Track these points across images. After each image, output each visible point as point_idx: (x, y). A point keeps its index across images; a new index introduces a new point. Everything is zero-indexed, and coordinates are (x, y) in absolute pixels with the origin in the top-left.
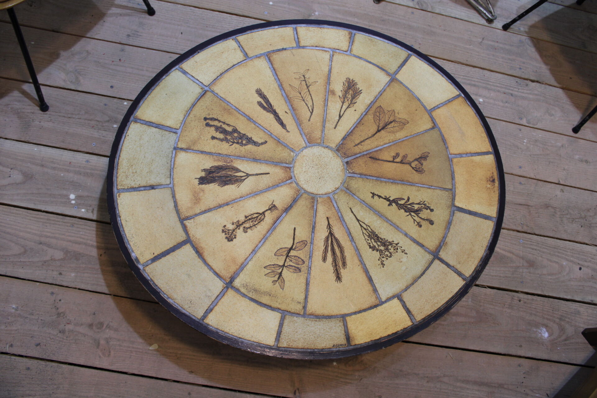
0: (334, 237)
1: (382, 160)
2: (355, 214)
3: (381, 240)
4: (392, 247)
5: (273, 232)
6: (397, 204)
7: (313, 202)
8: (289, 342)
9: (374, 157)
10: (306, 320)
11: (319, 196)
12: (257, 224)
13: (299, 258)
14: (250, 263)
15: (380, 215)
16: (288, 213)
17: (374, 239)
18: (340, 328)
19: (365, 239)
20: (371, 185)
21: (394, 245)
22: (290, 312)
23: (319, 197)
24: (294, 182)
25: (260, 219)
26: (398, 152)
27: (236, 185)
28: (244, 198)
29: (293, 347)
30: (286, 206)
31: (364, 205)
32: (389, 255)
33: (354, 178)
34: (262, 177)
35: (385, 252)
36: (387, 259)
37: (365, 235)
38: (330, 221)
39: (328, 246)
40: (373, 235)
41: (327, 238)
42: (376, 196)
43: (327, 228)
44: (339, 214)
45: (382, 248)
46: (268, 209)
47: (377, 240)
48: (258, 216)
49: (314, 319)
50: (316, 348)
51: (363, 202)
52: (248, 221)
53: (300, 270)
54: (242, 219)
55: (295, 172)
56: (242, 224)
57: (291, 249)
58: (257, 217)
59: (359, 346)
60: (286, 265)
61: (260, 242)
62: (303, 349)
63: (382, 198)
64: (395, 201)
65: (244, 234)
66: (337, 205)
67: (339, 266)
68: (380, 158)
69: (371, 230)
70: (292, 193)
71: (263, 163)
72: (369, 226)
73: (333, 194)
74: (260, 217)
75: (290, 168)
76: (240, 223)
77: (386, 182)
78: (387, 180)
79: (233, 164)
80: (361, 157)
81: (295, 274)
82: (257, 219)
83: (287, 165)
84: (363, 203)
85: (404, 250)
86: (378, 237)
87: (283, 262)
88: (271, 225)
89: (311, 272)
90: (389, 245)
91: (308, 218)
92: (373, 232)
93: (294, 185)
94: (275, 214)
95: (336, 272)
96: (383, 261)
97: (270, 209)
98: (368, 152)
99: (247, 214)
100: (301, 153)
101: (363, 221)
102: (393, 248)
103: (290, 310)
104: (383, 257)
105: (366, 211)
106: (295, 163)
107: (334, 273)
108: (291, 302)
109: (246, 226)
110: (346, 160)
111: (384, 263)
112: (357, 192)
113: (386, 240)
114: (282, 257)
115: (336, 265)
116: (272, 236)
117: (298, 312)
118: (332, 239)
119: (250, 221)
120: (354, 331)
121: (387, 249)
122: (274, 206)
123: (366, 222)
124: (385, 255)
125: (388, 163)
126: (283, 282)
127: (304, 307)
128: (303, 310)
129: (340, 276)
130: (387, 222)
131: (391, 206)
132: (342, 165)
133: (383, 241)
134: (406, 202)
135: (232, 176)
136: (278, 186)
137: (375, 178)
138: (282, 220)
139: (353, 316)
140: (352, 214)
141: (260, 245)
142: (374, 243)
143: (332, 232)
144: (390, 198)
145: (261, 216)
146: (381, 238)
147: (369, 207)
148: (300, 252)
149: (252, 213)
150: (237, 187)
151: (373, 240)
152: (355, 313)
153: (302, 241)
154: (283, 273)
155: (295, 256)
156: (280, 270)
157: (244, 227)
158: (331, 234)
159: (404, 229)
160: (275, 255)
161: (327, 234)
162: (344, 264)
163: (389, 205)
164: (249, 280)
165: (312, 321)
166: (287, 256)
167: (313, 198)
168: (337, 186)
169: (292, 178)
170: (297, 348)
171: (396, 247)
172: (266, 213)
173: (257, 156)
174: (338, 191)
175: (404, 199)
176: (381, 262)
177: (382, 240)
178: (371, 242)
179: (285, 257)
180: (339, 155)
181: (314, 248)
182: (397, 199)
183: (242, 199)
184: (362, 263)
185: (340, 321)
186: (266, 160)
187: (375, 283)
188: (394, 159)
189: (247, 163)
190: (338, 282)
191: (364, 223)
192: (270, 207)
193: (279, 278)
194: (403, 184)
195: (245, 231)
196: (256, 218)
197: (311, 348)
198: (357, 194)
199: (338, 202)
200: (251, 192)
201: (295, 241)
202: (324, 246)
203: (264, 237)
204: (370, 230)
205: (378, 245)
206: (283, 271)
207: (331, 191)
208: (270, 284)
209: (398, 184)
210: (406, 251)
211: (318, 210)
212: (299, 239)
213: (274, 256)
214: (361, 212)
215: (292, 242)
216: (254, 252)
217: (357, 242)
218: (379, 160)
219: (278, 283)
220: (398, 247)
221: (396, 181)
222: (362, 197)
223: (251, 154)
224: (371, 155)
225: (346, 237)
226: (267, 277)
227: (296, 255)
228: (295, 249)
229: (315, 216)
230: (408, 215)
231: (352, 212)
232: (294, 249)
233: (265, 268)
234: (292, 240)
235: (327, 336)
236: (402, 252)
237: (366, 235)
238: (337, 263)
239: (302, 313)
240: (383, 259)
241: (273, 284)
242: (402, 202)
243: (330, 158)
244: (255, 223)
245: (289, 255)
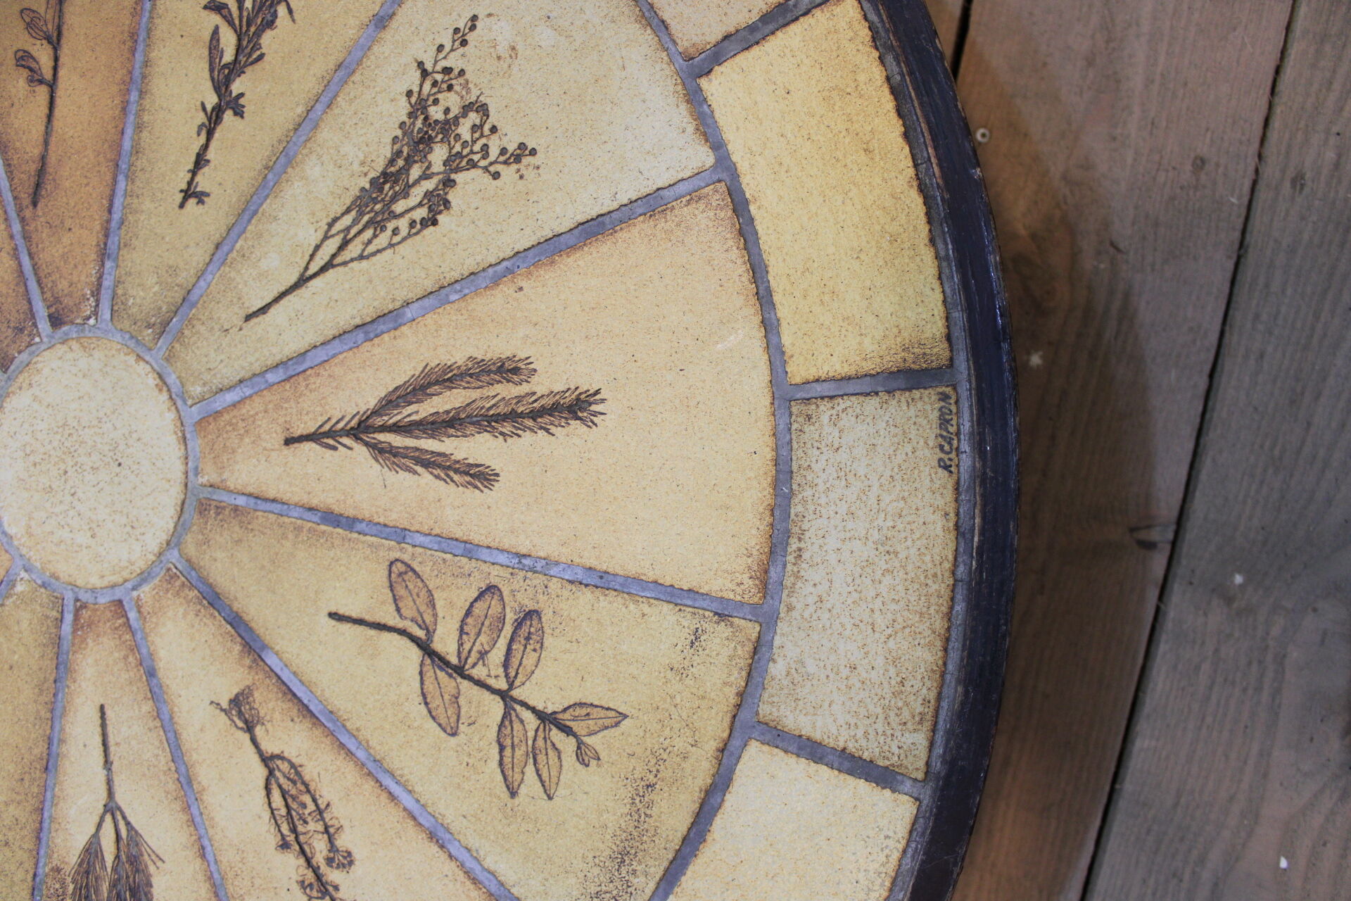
0: (375, 413)
1: (46, 143)
2: (275, 294)
3: (401, 163)
4: (436, 102)
5: (348, 724)
6: (235, 69)
7: (219, 509)
8: (906, 714)
9: (33, 180)
10: (790, 608)
11: (191, 474)
12: (314, 800)
13: (468, 613)
14: (489, 863)
15: (283, 160)
16: (267, 639)
17: (394, 199)
18: (847, 421)
19: (391, 245)
20: (148, 205)
21: (427, 87)
22: (741, 695)
23: (196, 474)
24: (135, 594)
25: (294, 782)
26: (11, 61)
27: (152, 869)
28: (206, 843)
29: (932, 696)
30: (238, 648)
31: (238, 246)
32: (474, 118)
33: (120, 292)
34: (117, 744)
35: (458, 137)
36: (494, 129)
37: (371, 249)
38: (297, 432)
39: (417, 449)
40: (375, 201)
41: (381, 451)
42: (198, 178)
43: (335, 448)
44: (271, 377)
45: (438, 155)
46: (247, 737)
47: (396, 182)
48: (280, 786)
49: (789, 567)
50: (947, 565)
51: (221, 250)
52: (302, 838)
53: (532, 614)
54: (291, 865)
55: (95, 581)
56: (316, 871)
57: (425, 648)
58: (284, 794)
59: (957, 315)
60: (502, 684)
61: (392, 797)
62: (948, 640)
63: (206, 147)
64: (223, 77)
65: (357, 869)
66: (231, 388)
67: (519, 399)
68: (37, 152)
69: (348, 211)
70: (181, 610)
71: (62, 730)
72: (330, 225)
73: (185, 401)
74: (282, 780)
75: (80, 607)
76: (310, 877)
77: (139, 128)
78: (131, 118)
79: (67, 869)
80: (34, 250)
81: (548, 641)
82: (294, 798)
83: (69, 617)
84: (225, 248)
85: (457, 30)
86: (384, 174)
87: (486, 695)
88: (318, 732)
89: (542, 554)
90: (426, 118)
91: (288, 544)
92: (361, 203)
93: (146, 592)
94: (267, 703)
95: (547, 419)
96: (503, 151)
97: (249, 728)
98: (13, 214)
99: (273, 840)
100: (16, 543)
101: (307, 258)
102: (440, 96)
103: (734, 690)
104: (485, 147)
105: (260, 236)
106: (57, 579)
107: (553, 430)
108: (688, 681)
109: (325, 853)
110: (44, 326)
111: (511, 148)
112: (180, 280)
113: (399, 133)
114: (462, 701)
115: (512, 416)
116: (365, 734)
117: (744, 651)
118: (384, 429)
119: (300, 828)
120: (867, 341)
121: (447, 127)
122: (236, 702)
123: (315, 238)
124: (474, 142)
125: (57, 112)
126: (584, 711)
127: (723, 612)
128: (736, 621)
129: (569, 398)
130: (316, 127)
131: (242, 101)
132: (64, 348)
133: (405, 150)
134: (231, 23)
135: (119, 879)
136: (151, 673)
137: (122, 184)
138: (295, 673)
139: (786, 339)
140: (273, 311)
141: (407, 801)
142: (413, 200)
143: (354, 423)
144: (209, 108)
145: (278, 774)
146: (392, 162)
147: (246, 217)
148: (439, 604)
149: (266, 815)
150: (159, 863)
151: (399, 207)
152: (770, 326)
153: (391, 588)
154: (540, 707)
155: (462, 631)
156: (527, 715)
157: (329, 861)
158: (361, 429)
159: (352, 33)
160: (454, 734)
161: (361, 451)
162: (508, 370)
163: (239, 113)
164: (573, 881)
165: (797, 576)
166: (459, 671)
167: (203, 508)
168: (152, 380)
169: (120, 602)
170: (943, 675)
171: (439, 77)
172: (269, 747)
173: (36, 751)
174: (172, 379)
175: (216, 31)
176: (505, 163)
177: (398, 153)
178: (408, 217)
179: (465, 685)
180: (24, 357)
181: (425, 529)
182: (211, 70)
183: (208, 849)
184: (509, 271)
185: (809, 417)
186: (52, 711)
187: (615, 205)
188: (41, 82)
189: (61, 804)
190: (595, 414)
191: (317, 247)
192: (241, 724)
193: (567, 731)
194: (149, 31)
195: (346, 861)
196: (290, 800)
197: (946, 593)
198: (186, 277)
199: (216, 383)
200: (177, 806)
201: (391, 623)
202: (415, 473)
203: (370, 774)
204: (347, 220)
205: (425, 176)
206: (531, 703)
207: (171, 415)
208: (592, 778)
209: (146, 63)
210: (461, 26)
211: (250, 489)
212: (383, 603)
213: (461, 738)
214: (264, 265)
215: (395, 636)
216: (437, 836)
217: (402, 295)
218: (43, 158)
219: (590, 735)
220: (438, 68)
221: (137, 73)
222: (199, 256)
223: (27, 777)
224: (26, 201)
225: (377, 351)
226: (561, 792)
227: (458, 626)
228: (428, 631)
229: (276, 507)
230: (290, 11)
231: (264, 310)
232: (430, 633)
233: (513, 794)
234: (386, 636)
235: (886, 499)
236: (464, 43)
237: (370, 242)
238: (502, 409)
239: (753, 630)
240: (494, 152)
241: (593, 763)
242: (228, 40)
243: (36, 406)
244: (311, 807)
245: (454, 660)
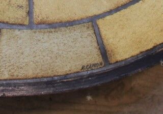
8: (13, 71)
10: (35, 32)
18: (90, 38)
22: (7, 23)
29: (19, 77)
49: (46, 30)
50: (56, 74)
59: (123, 63)
62: (36, 78)
103: (8, 21)
108: (7, 7)
117: (20, 21)
120: (112, 40)
127: (30, 13)
128: (28, 18)
139: (108, 18)
152: (110, 12)
165: (44, 33)
170: (26, 79)
185: (88, 28)
197: (49, 75)
235: (71, 53)
239: (27, 23)
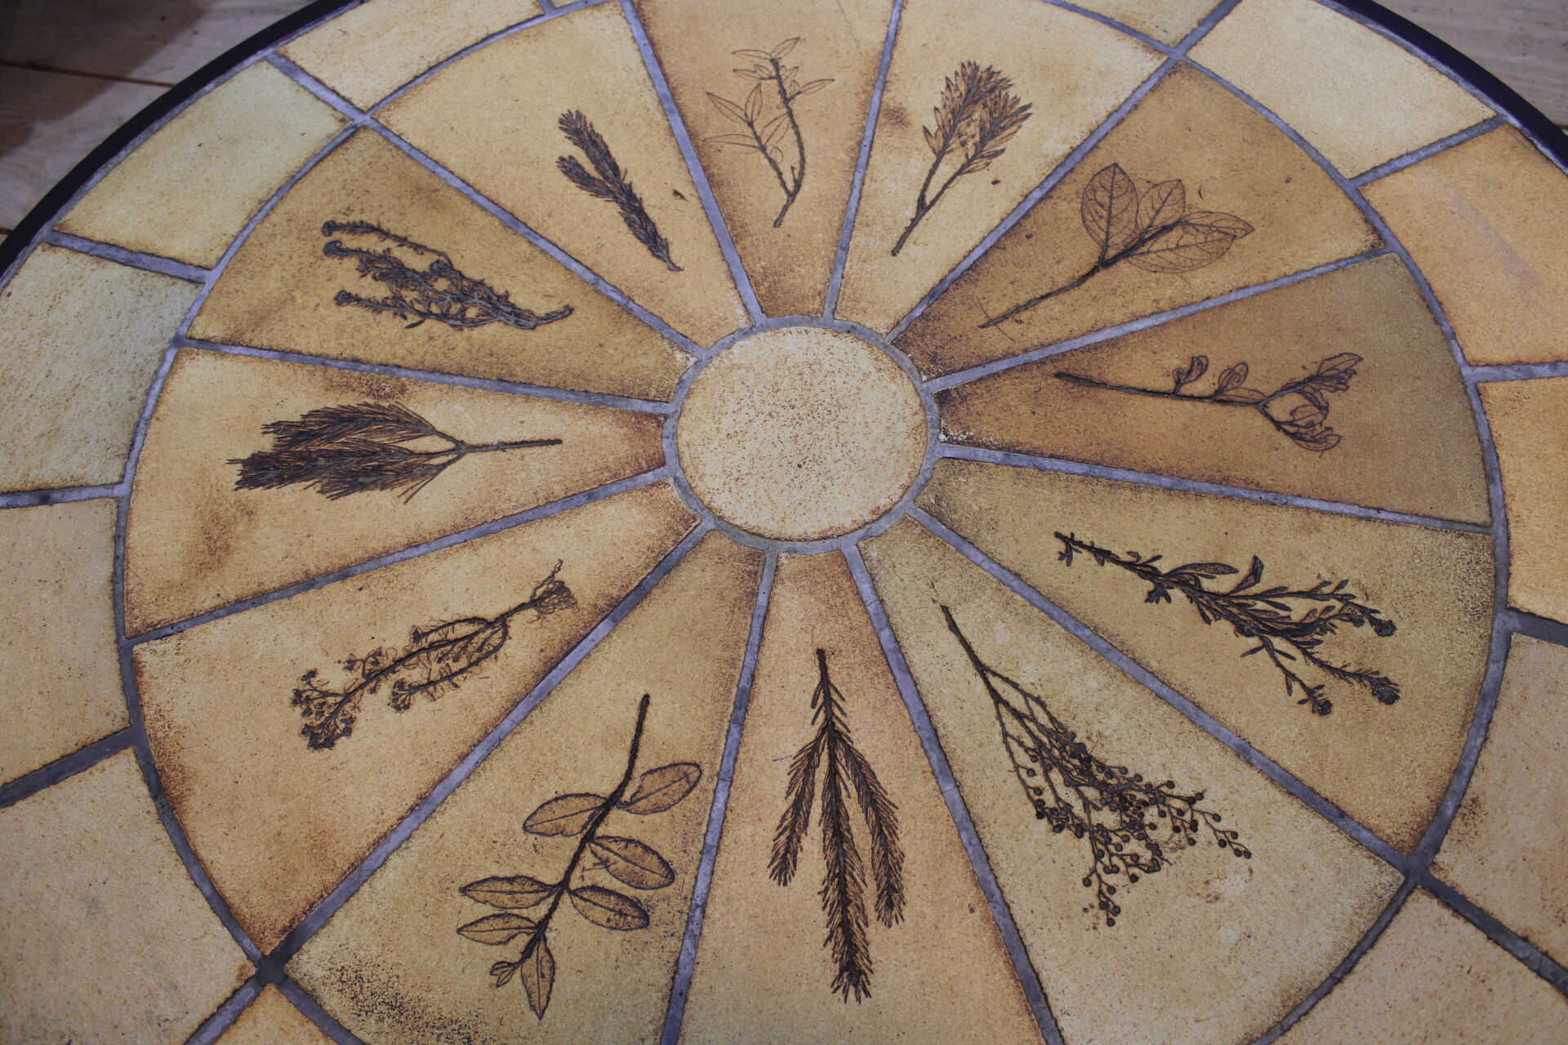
0: (850, 751)
1: (1118, 388)
2: (970, 639)
3: (1101, 777)
4: (1162, 814)
5: (537, 712)
6: (1195, 592)
7: (754, 575)
9: (1081, 373)
11: (788, 545)
12: (461, 671)
13: (647, 849)
14: (395, 860)
15: (1104, 646)
16: (624, 626)
17: (1064, 771)
19: (1017, 767)
20: (1059, 497)
21: (1178, 804)
23: (789, 551)
24: (671, 481)
25: (480, 649)
26: (1198, 351)
27: (399, 490)
28: (423, 549)
30: (615, 592)
31: (1018, 597)
32: (1146, 856)
33: (972, 467)
34: (523, 457)
35: (1126, 839)
36: (1134, 879)
37: (1014, 745)
38: (830, 663)
39: (812, 795)
40: (1062, 749)
41: (810, 757)
42: (1085, 553)
43: (813, 706)
44: (885, 634)
45: (1108, 818)
46: (527, 600)
47: (1081, 772)
48: (476, 633)
51: (1014, 579)
52: (424, 655)
53: (645, 918)
54: (397, 642)
55: (684, 437)
56: (391, 669)
57: (613, 800)
58: (469, 637)
60: (575, 884)
61: (463, 757)
63: (1116, 561)
64: (1186, 579)
65: (391, 715)
66: (875, 589)
67: (861, 909)
68: (1109, 377)
69: (1052, 719)
70: (654, 531)
71: (539, 398)
72: (1038, 700)
73: (862, 538)
74: (482, 636)
75: (659, 420)
76: (386, 662)
77: (1135, 487)
78: (1145, 479)
79: (403, 400)
80: (1014, 374)
81: (618, 936)
82: (464, 648)
83: (648, 408)
84: (1015, 583)
85: (1235, 835)
86: (1090, 758)
87: (563, 866)
88: (529, 678)
89: (706, 930)
90: (1145, 804)
91: (718, 652)
92: (1061, 734)
93: (673, 493)
94: (561, 623)
95: (840, 937)
96: (1112, 890)
97: (535, 602)
98: (1048, 352)
99: (423, 623)
100: (724, 353)
101: (1005, 674)
102: (1168, 818)
104: (1114, 870)
105: (1028, 621)
106: (687, 397)
107: (830, 945)
109: (409, 680)
110: (938, 385)
111: (1116, 899)
112: (983, 533)
113: (1131, 774)
114: (559, 839)
115: (844, 901)
116: (526, 729)
118: (833, 759)
119: (434, 654)
121: (1136, 827)
122: (562, 588)
123: (1025, 682)
124: (1121, 857)
125: (1149, 399)
126: (546, 972)
129: (862, 963)
130: (1138, 682)
131: (1163, 600)
132: (916, 407)
133: (1113, 782)
134: (1240, 587)
135: (391, 455)
136: (592, 496)
137: (1080, 469)
138: (588, 655)
140: (952, 636)
141: (459, 773)
142: (1062, 791)
143: (838, 725)
144: (1156, 564)
145: (489, 632)
146: (1102, 767)
147: (1047, 606)
148: (656, 817)
149: (448, 618)
150: (404, 498)
151: (1056, 776)
153: (673, 765)
154: (551, 924)
155: (629, 841)
156: (543, 910)
157: (400, 684)
158: (832, 735)
159: (1232, 720)
160: (525, 828)
161: (810, 734)
162: (891, 897)
163: (1152, 597)
164: (375, 951)
166: (589, 837)
167: (756, 557)
168: (883, 502)
169: (663, 464)
171: (1187, 817)
172: (516, 624)
173: (518, 370)
174: (884, 524)
175: (1232, 570)
176: (1100, 892)
177: (1110, 774)
178: (1046, 785)
179: (575, 842)
180: (908, 363)
181: (732, 804)
182: (1193, 566)
183: (416, 552)
184: (990, 898)
186: (557, 387)
187: (1057, 1013)
188: (1178, 383)
189: (466, 396)
190: (846, 992)
191: (1015, 686)
192: (539, 592)
193: (527, 953)
194: (1230, 497)
195: (400, 704)
196: (462, 644)
198: (986, 539)
199: (881, 574)
200: (460, 520)
201: (638, 763)
202: (788, 794)
203: (487, 734)
204: (1043, 718)
205: (1087, 804)
206: (556, 914)
207: (848, 523)
208: (478, 980)
209: (1199, 495)
210: (1240, 840)
211: (773, 611)
212: (658, 755)
213: (521, 836)
214: (999, 626)
215: (624, 769)
216: (424, 805)
217: (967, 780)
218: (1103, 385)
219: (522, 977)
220: (1197, 816)
221: (1189, 484)
222: (1007, 554)
223: (494, 359)
224: (1062, 366)
225: (911, 752)
226: (466, 944)
227: (634, 837)
228: (631, 803)
229: (755, 640)
230: (1253, 651)
231: (953, 627)
232: (626, 806)
233: (464, 890)
234: (625, 758)
236: (1222, 844)
237: (1021, 744)
238: (851, 890)
240: (1111, 879)
241: (494, 980)
242: (1222, 584)
243: (859, 375)
244: (455, 667)
245: (600, 832)
